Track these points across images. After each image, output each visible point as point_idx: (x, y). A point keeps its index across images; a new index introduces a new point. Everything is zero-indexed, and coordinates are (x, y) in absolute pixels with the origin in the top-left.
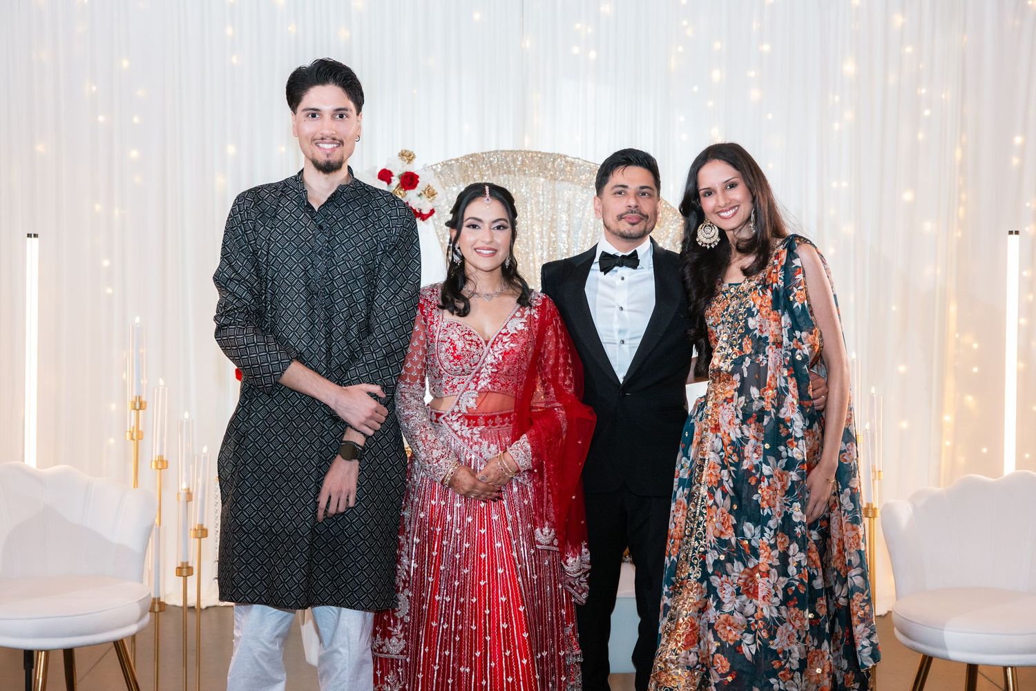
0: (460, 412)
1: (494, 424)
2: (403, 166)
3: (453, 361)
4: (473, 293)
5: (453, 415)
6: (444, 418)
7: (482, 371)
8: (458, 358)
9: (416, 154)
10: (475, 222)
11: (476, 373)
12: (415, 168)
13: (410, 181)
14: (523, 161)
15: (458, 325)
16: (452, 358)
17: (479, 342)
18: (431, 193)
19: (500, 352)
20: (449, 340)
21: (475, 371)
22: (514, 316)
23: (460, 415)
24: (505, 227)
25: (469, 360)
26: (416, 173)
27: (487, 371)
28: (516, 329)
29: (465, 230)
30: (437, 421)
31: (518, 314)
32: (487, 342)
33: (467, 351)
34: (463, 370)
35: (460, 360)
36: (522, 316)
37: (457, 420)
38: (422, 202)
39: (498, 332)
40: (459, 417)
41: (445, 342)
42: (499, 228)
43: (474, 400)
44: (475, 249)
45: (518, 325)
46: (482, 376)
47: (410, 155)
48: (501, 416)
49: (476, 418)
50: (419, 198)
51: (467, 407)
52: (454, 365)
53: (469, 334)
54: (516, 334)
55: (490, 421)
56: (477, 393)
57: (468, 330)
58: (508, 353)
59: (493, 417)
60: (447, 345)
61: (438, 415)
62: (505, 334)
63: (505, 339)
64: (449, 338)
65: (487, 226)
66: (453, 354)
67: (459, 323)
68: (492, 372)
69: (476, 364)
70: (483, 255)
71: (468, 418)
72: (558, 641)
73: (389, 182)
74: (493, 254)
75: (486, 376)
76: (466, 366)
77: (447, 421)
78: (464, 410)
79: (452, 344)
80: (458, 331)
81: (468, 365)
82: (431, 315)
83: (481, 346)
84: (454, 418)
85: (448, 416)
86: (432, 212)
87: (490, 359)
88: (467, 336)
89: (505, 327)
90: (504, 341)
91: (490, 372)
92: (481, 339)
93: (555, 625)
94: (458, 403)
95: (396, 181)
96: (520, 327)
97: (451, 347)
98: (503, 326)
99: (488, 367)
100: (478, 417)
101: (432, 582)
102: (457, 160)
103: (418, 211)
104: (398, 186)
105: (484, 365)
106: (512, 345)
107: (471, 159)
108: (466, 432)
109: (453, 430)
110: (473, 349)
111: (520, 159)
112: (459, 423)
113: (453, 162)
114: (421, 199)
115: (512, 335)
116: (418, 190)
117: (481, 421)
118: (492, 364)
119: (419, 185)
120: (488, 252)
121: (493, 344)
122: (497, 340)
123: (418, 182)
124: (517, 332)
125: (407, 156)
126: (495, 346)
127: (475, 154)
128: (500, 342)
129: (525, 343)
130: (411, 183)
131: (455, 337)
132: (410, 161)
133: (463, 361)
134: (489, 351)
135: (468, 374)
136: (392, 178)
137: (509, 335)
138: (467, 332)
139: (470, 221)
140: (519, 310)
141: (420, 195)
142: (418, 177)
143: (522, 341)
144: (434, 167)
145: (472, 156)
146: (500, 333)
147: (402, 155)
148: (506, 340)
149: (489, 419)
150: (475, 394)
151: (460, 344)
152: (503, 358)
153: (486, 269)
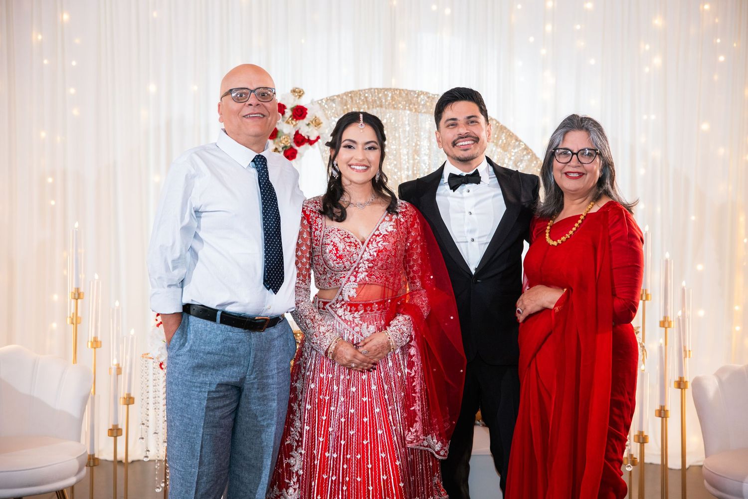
0: (343, 300)
1: (372, 311)
2: (295, 100)
3: (336, 260)
4: (349, 203)
5: (337, 303)
6: (330, 306)
7: (360, 265)
8: (340, 257)
9: (305, 91)
10: (351, 144)
11: (355, 268)
12: (303, 102)
13: (300, 113)
14: (392, 97)
15: (338, 230)
16: (335, 258)
17: (356, 243)
18: (317, 123)
19: (374, 250)
20: (332, 243)
21: (354, 267)
22: (384, 220)
23: (343, 303)
24: (374, 148)
25: (349, 258)
26: (306, 107)
27: (364, 266)
28: (386, 230)
29: (342, 150)
30: (324, 309)
31: (387, 219)
32: (363, 243)
33: (348, 251)
34: (345, 267)
35: (342, 259)
36: (391, 220)
37: (341, 307)
38: (310, 130)
39: (372, 234)
40: (343, 305)
41: (329, 244)
42: (370, 148)
43: (355, 290)
44: (350, 166)
45: (388, 227)
46: (360, 270)
47: (300, 92)
48: (377, 303)
49: (356, 306)
50: (307, 127)
51: (349, 296)
52: (337, 263)
53: (348, 237)
54: (386, 235)
55: (369, 308)
56: (357, 284)
57: (347, 234)
58: (382, 251)
59: (371, 305)
60: (330, 247)
61: (325, 303)
62: (378, 236)
63: (378, 239)
64: (332, 241)
65: (360, 147)
66: (336, 254)
67: (339, 228)
68: (369, 267)
69: (355, 262)
70: (357, 171)
71: (351, 305)
72: (428, 488)
73: (283, 113)
74: (365, 170)
75: (364, 270)
76: (347, 264)
77: (332, 308)
78: (346, 299)
79: (335, 246)
80: (339, 236)
81: (349, 263)
82: (315, 223)
83: (358, 246)
84: (338, 305)
85: (333, 304)
86: (318, 138)
87: (366, 256)
88: (346, 239)
89: (378, 229)
90: (377, 241)
91: (367, 267)
92: (358, 240)
93: (425, 475)
94: (341, 294)
95: (288, 113)
96: (390, 229)
97: (334, 249)
98: (376, 229)
99: (365, 262)
100: (359, 305)
101: (323, 442)
102: (338, 96)
103: (306, 138)
104: (290, 117)
105: (361, 261)
106: (385, 244)
107: (350, 95)
108: (349, 317)
109: (338, 315)
110: (353, 249)
111: (390, 95)
112: (343, 309)
113: (335, 97)
114: (309, 128)
115: (383, 236)
116: (306, 121)
117: (360, 307)
118: (368, 260)
119: (307, 116)
120: (361, 168)
121: (368, 244)
122: (372, 240)
123: (306, 113)
124: (387, 233)
125: (298, 92)
126: (370, 245)
127: (353, 91)
128: (374, 242)
129: (395, 242)
130: (301, 115)
131: (337, 240)
132: (300, 96)
133: (344, 260)
134: (365, 250)
135: (349, 270)
136: (286, 110)
137: (381, 236)
138: (346, 236)
139: (347, 143)
140: (387, 215)
141: (308, 125)
142: (306, 109)
143: (392, 240)
144: (320, 102)
145: (351, 92)
146: (374, 235)
147: (294, 91)
148: (380, 240)
149: (367, 306)
150: (356, 285)
151: (341, 246)
152: (377, 255)
153: (359, 182)
